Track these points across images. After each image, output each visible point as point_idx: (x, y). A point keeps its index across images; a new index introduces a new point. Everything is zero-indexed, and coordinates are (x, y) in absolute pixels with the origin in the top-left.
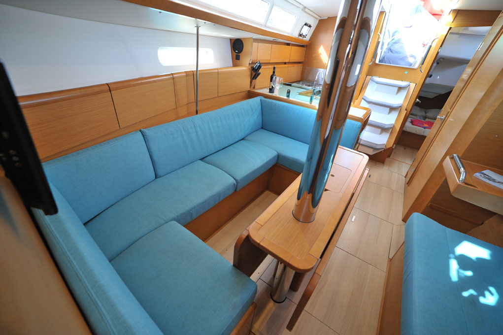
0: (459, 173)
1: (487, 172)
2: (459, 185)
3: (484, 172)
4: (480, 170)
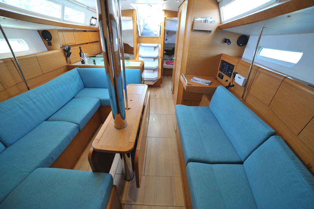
0: (185, 82)
1: (194, 78)
2: (187, 86)
3: (193, 78)
4: (192, 78)
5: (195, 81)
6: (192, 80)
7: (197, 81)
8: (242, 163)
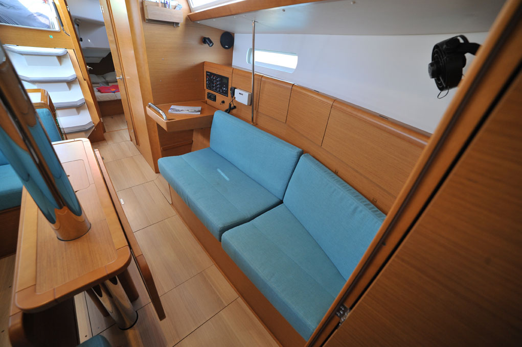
0: (161, 116)
1: (172, 107)
2: (167, 123)
4: (169, 108)
5: (176, 111)
6: (170, 111)
7: (179, 111)
8: (281, 202)
